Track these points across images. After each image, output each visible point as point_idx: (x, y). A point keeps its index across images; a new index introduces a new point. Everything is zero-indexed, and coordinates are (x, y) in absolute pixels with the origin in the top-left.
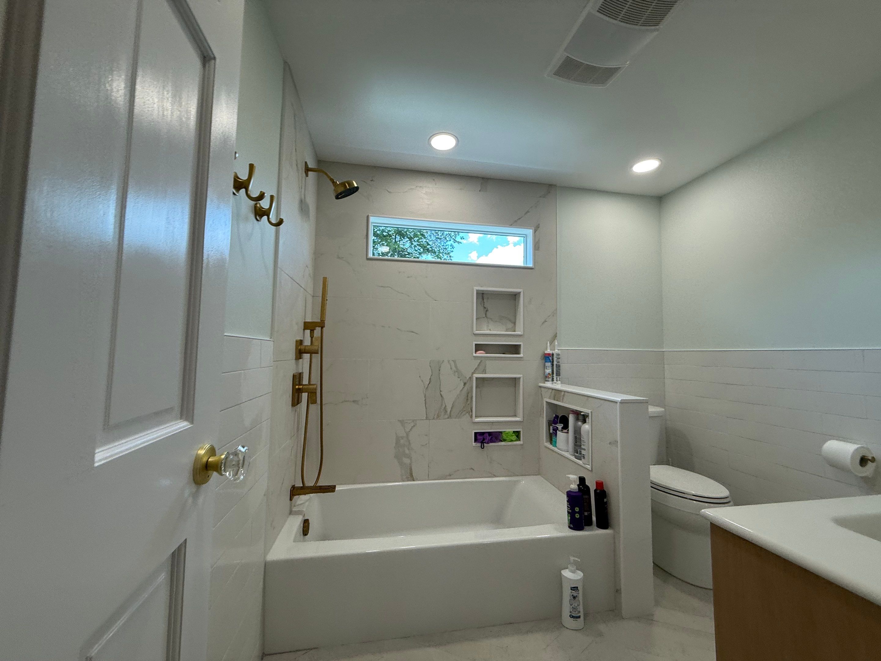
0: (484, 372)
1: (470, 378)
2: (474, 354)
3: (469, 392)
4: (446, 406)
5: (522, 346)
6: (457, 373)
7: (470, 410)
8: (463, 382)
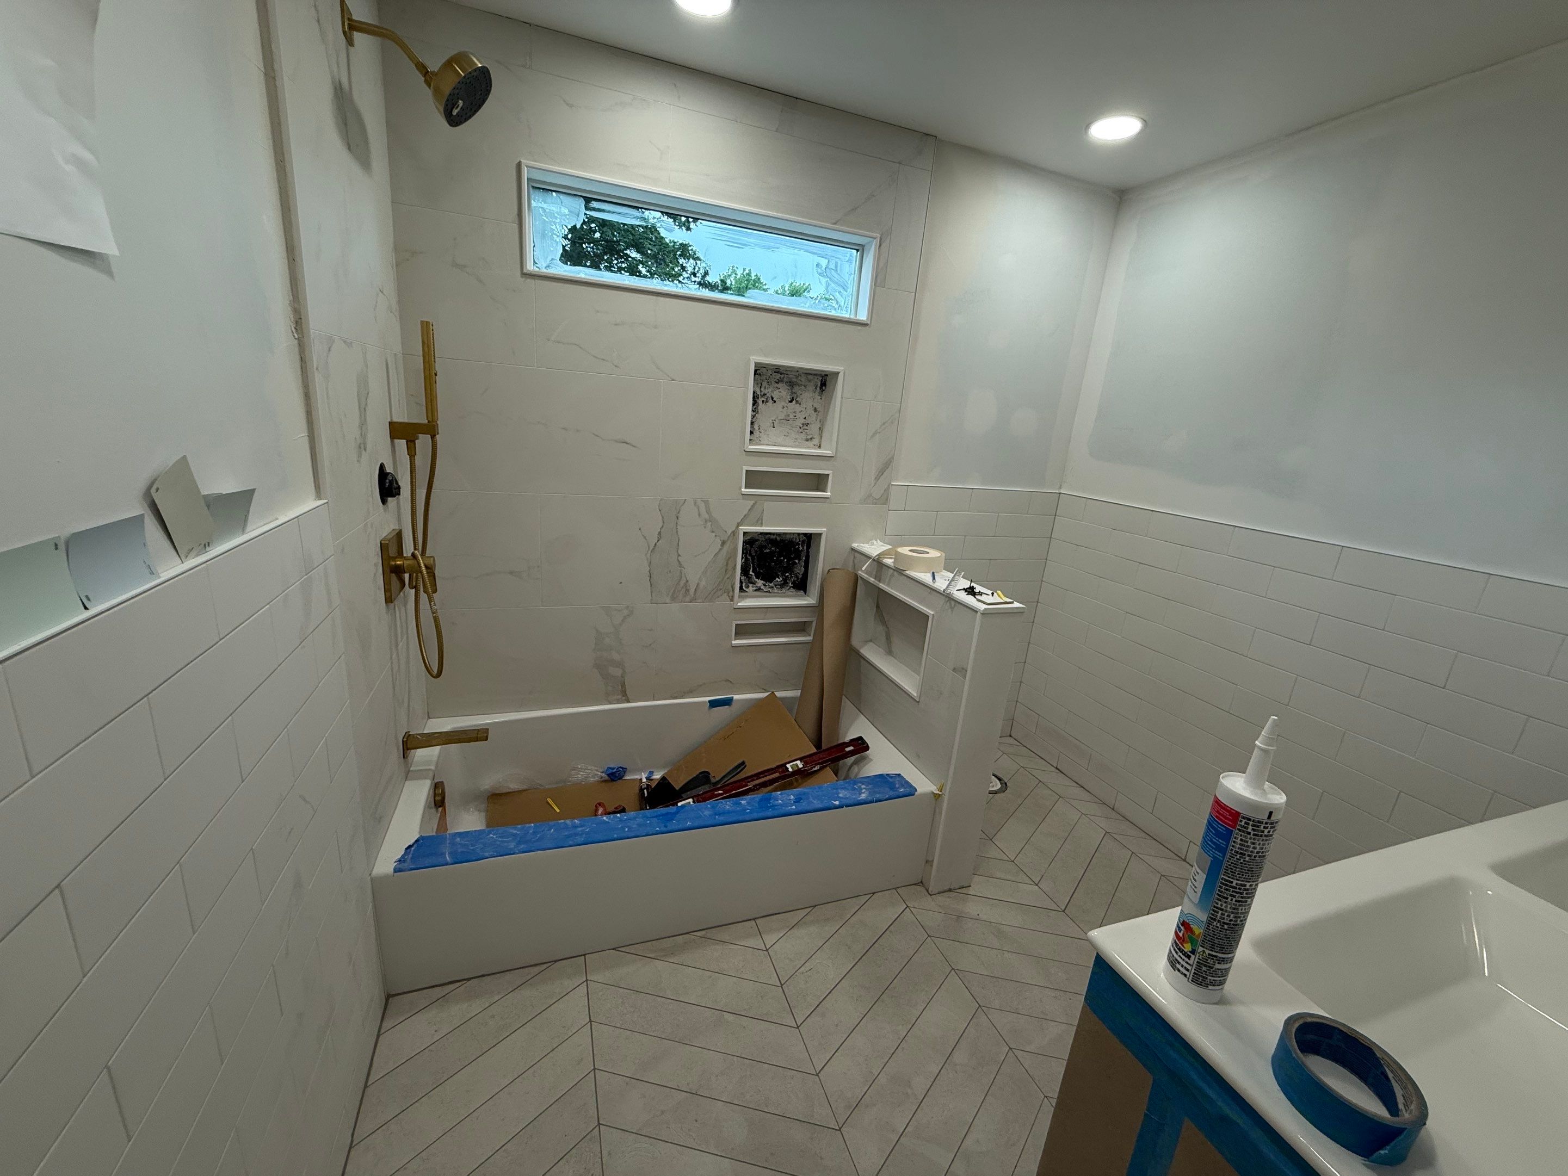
1: (733, 532)
2: (743, 490)
3: (729, 558)
4: (687, 581)
5: (830, 477)
6: (709, 524)
7: (731, 589)
8: (721, 540)
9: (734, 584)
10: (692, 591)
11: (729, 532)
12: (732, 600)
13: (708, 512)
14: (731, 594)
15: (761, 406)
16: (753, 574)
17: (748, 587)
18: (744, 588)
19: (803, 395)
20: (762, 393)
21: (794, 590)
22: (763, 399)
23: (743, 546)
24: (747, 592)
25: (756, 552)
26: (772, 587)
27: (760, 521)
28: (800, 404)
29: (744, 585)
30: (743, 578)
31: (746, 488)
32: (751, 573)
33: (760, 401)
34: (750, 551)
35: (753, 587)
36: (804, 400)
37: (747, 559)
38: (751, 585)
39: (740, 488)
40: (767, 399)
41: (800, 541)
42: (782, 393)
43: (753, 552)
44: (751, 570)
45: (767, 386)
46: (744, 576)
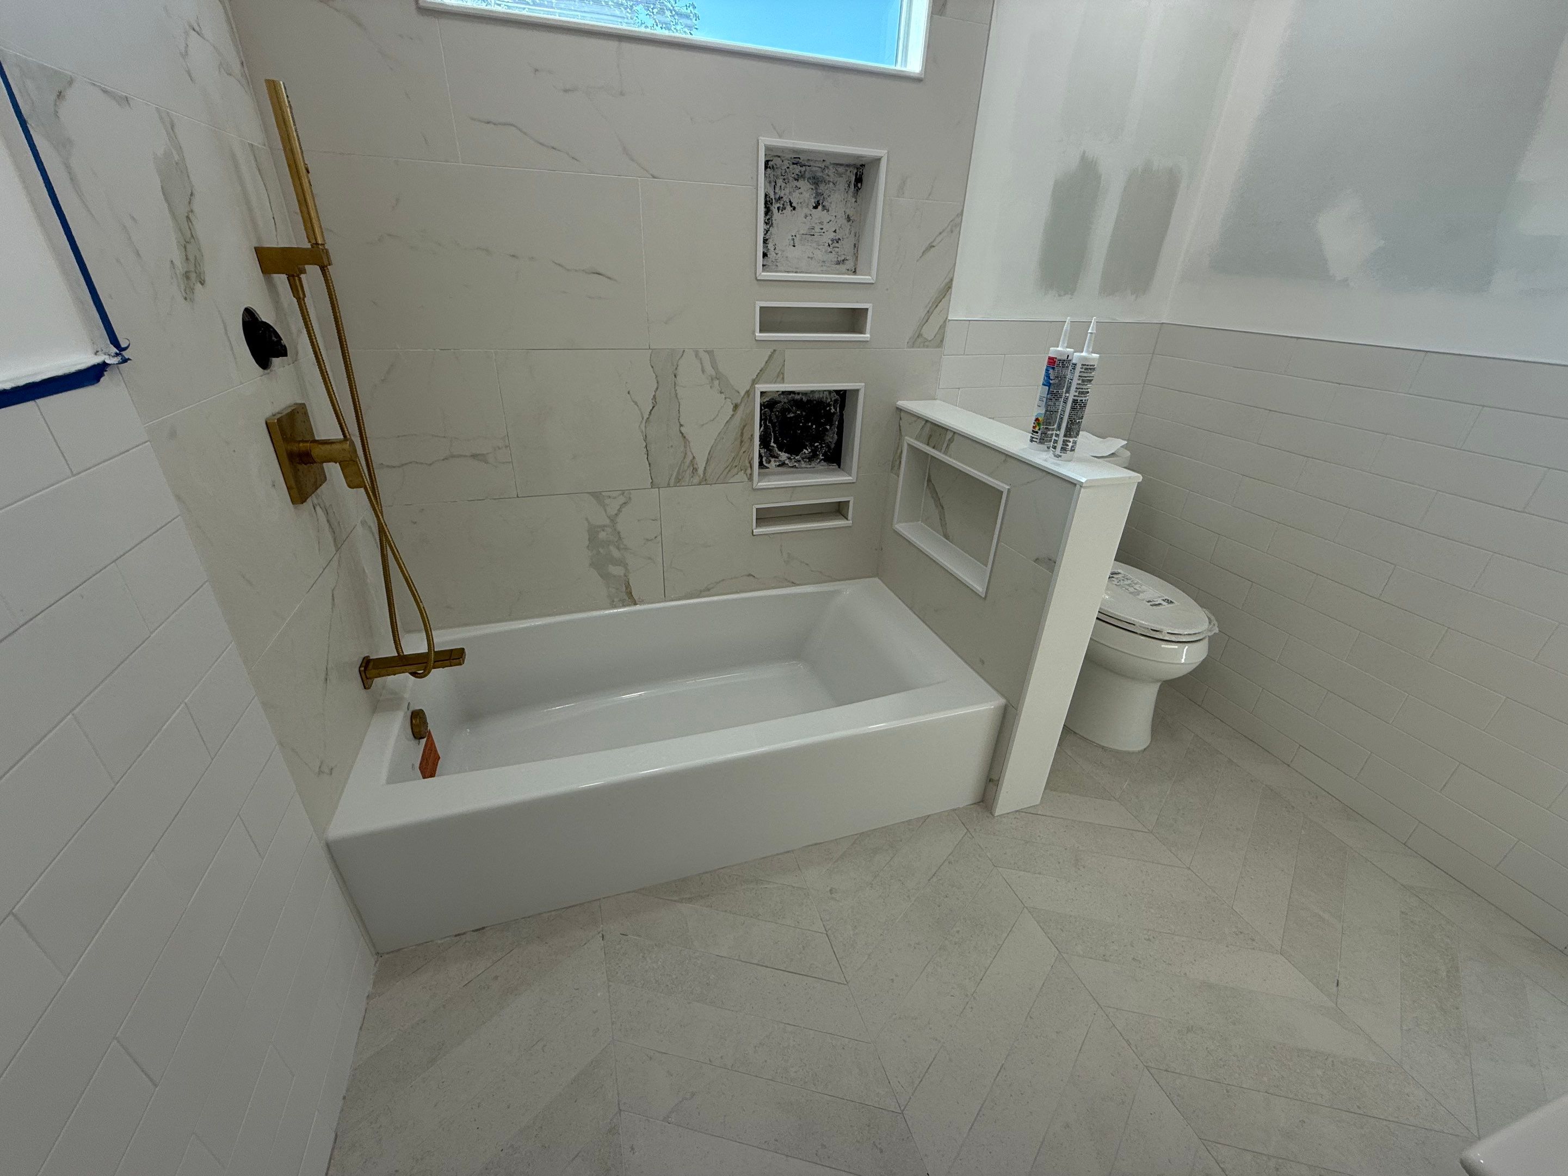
0: (781, 377)
1: (748, 392)
2: (757, 334)
3: (744, 426)
4: (694, 458)
5: (870, 313)
6: (716, 382)
7: (748, 465)
8: (732, 404)
9: (752, 458)
10: (701, 471)
11: (742, 393)
12: (751, 478)
13: (714, 365)
14: (749, 471)
15: (776, 215)
16: (775, 446)
17: (769, 462)
18: (764, 463)
19: (832, 196)
20: (777, 196)
21: (825, 464)
22: (778, 205)
23: (761, 410)
24: (767, 468)
25: (777, 417)
26: (799, 461)
27: (782, 376)
28: (828, 211)
29: (764, 459)
30: (762, 451)
31: (761, 331)
32: (772, 444)
33: (774, 208)
34: (770, 417)
35: (775, 461)
36: (833, 206)
37: (766, 427)
38: (773, 460)
39: (754, 332)
40: (783, 205)
41: (831, 401)
42: (803, 194)
43: (773, 417)
44: (772, 441)
45: (783, 185)
46: (764, 448)
